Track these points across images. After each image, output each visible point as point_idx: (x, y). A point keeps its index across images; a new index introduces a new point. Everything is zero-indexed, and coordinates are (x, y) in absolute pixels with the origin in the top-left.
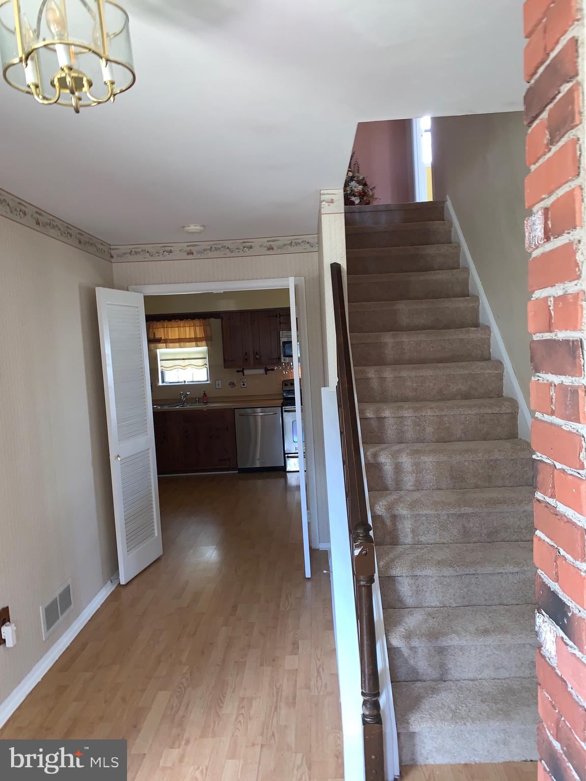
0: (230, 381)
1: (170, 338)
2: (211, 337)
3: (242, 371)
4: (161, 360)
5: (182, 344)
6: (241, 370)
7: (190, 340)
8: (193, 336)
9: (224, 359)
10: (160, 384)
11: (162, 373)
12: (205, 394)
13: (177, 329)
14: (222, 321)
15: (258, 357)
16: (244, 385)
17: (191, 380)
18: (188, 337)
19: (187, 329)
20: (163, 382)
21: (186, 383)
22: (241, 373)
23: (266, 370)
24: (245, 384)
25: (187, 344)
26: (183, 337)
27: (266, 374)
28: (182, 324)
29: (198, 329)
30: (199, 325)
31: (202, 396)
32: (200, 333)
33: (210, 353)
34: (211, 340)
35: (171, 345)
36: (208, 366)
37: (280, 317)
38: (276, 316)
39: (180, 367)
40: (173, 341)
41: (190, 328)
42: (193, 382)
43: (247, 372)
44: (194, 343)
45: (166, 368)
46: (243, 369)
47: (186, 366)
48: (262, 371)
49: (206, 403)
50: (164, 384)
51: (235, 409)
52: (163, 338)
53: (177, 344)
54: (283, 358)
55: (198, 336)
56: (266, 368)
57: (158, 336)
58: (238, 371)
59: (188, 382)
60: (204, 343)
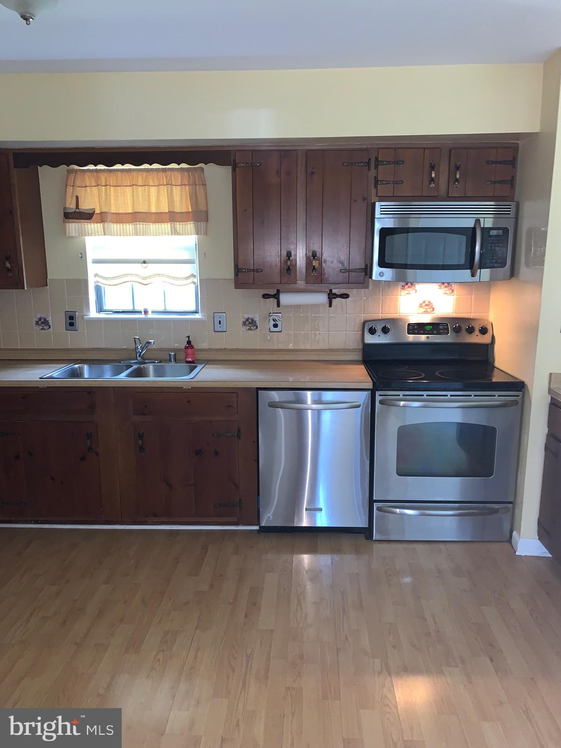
0: (246, 316)
1: (113, 210)
2: (207, 212)
3: (276, 296)
4: (96, 262)
5: (141, 226)
6: (273, 292)
7: (159, 218)
8: (166, 210)
9: (236, 266)
10: (93, 313)
11: (98, 290)
12: (189, 342)
13: (129, 189)
14: (234, 170)
15: (315, 263)
16: (275, 326)
17: (162, 309)
18: (153, 210)
19: (153, 190)
20: (100, 310)
21: (150, 316)
22: (272, 301)
23: (332, 296)
24: (279, 323)
25: (153, 227)
26: (142, 208)
27: (330, 306)
28: (140, 178)
29: (176, 190)
30: (179, 182)
31: (183, 347)
32: (180, 199)
33: (201, 249)
34: (207, 220)
35: (115, 227)
36: (197, 280)
37: (376, 167)
38: (368, 164)
39: (136, 279)
40: (121, 218)
41: (158, 191)
42: (166, 312)
43: (285, 299)
44: (167, 226)
45: (105, 278)
46: (278, 291)
47: (149, 277)
48: (321, 298)
49: (192, 365)
50: (103, 315)
51: (258, 389)
52: (98, 211)
53: (129, 227)
54: (376, 269)
55: (177, 210)
56: (331, 290)
57: (85, 206)
58: (266, 296)
59: (153, 312)
60: (190, 226)
